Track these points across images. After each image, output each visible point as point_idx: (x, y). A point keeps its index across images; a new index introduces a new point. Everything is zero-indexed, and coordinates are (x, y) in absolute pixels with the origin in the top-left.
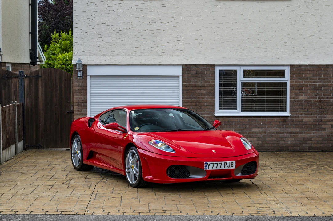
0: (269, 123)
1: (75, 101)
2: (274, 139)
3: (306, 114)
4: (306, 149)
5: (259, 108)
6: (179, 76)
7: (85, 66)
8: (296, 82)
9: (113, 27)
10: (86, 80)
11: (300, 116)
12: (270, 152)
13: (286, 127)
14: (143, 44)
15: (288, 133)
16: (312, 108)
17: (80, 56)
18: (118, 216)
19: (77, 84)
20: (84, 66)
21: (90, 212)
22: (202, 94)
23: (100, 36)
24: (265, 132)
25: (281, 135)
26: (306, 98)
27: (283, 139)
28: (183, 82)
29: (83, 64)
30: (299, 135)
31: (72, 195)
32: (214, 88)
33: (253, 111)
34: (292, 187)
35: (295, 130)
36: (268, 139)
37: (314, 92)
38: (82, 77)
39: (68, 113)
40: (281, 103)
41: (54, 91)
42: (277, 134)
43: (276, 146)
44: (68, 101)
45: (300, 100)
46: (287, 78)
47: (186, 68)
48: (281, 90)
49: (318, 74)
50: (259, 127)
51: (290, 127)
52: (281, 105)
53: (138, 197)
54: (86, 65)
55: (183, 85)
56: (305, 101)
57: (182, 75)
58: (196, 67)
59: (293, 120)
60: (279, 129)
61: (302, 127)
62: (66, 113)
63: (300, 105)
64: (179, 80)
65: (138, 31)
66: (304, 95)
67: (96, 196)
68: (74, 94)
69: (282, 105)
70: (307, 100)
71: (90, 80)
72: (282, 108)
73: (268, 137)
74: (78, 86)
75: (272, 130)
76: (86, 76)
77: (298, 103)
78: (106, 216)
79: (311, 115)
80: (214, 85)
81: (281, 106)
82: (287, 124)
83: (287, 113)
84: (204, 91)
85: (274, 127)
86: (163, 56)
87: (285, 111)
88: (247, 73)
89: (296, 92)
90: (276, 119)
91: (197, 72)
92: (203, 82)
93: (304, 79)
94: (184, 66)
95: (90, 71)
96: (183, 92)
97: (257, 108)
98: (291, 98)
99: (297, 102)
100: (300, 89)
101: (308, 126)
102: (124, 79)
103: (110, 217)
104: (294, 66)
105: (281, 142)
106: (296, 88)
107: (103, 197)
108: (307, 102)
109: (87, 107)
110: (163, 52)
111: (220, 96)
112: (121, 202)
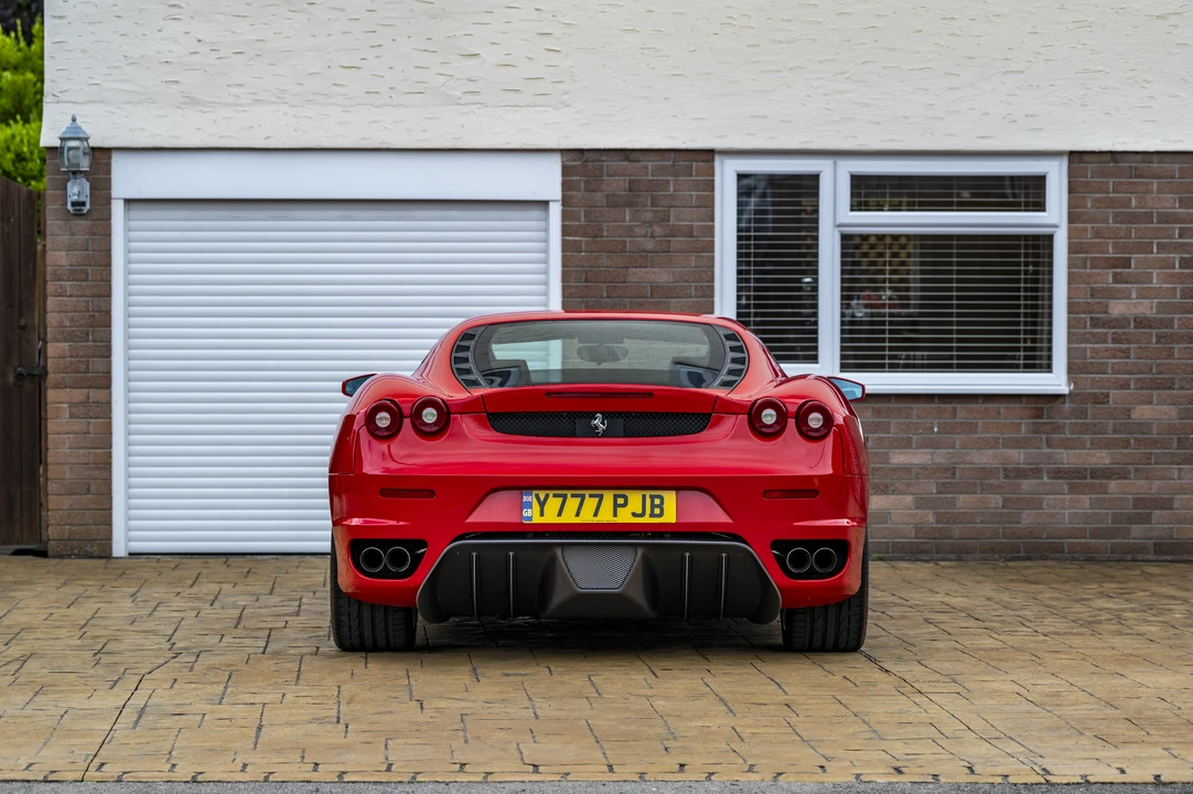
0: (972, 428)
1: (52, 319)
2: (996, 500)
3: (1143, 384)
4: (1143, 549)
5: (923, 358)
6: (545, 204)
7: (101, 156)
8: (1098, 234)
10: (108, 218)
11: (1115, 395)
12: (973, 563)
13: (1049, 446)
14: (377, 51)
15: (1058, 474)
16: (1171, 356)
17: (78, 107)
18: (242, 786)
19: (64, 239)
20: (97, 154)
21: (112, 770)
22: (656, 288)
23: (176, 10)
24: (951, 470)
25: (1026, 484)
26: (1146, 308)
27: (1034, 504)
28: (565, 231)
29: (93, 143)
30: (1113, 485)
31: (28, 711)
32: (712, 258)
33: (894, 368)
34: (1062, 682)
35: (1093, 460)
36: (964, 501)
37: (1180, 278)
38: (88, 207)
39: (20, 376)
40: (1026, 332)
42: (1006, 477)
43: (1004, 537)
44: (23, 322)
45: (1117, 320)
46: (1054, 215)
47: (582, 166)
48: (1026, 272)
50: (924, 445)
51: (1068, 445)
52: (1025, 341)
53: (339, 718)
54: (108, 151)
55: (566, 246)
56: (1141, 322)
57: (559, 197)
58: (627, 159)
59: (1083, 413)
60: (1018, 456)
61: (1126, 444)
62: (11, 379)
63: (1115, 341)
64: (546, 219)
66: (1134, 295)
67: (140, 717)
68: (50, 287)
69: (1034, 341)
70: (1149, 320)
71: (127, 219)
72: (1034, 358)
73: (967, 493)
74: (69, 248)
75: (984, 458)
76: (108, 200)
77: (1107, 333)
78: (183, 786)
79: (1170, 388)
80: (710, 247)
81: (1026, 349)
82: (1057, 429)
83: (1054, 381)
84: (662, 276)
85: (995, 444)
86: (474, 108)
87: (1049, 368)
88: (867, 192)
89: (1095, 283)
90: (1003, 407)
91: (633, 186)
92: (658, 230)
93: (1133, 218)
94: (573, 155)
95: (128, 179)
96: (565, 276)
97: (915, 358)
98: (1072, 308)
99: (1103, 326)
100: (1114, 264)
101: (1155, 443)
102: (285, 218)
103: (203, 788)
104: (1086, 158)
105: (1028, 518)
106: (1096, 263)
107: (176, 717)
108: (1150, 327)
109: (108, 348)
110: (472, 87)
111: (739, 298)
112: (257, 737)
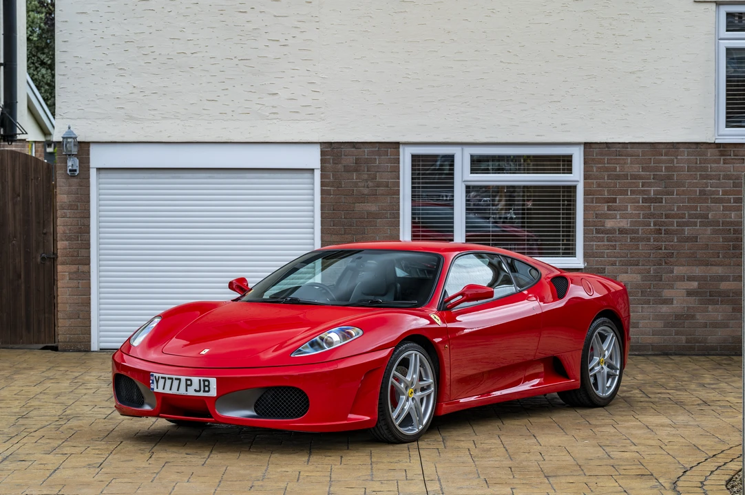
1: (60, 229)
3: (623, 264)
6: (312, 170)
7: (84, 147)
8: (599, 185)
9: (152, 49)
10: (88, 178)
11: (608, 268)
14: (226, 92)
16: (638, 248)
17: (72, 121)
19: (66, 188)
20: (83, 145)
22: (369, 214)
23: (122, 71)
26: (624, 224)
28: (323, 184)
29: (79, 139)
32: (399, 198)
37: (642, 208)
38: (78, 172)
39: (43, 259)
40: (563, 236)
41: (10, 205)
44: (44, 231)
45: (610, 230)
46: (576, 176)
47: (331, 151)
48: (563, 205)
49: (652, 165)
52: (563, 240)
54: (88, 143)
55: (323, 192)
56: (622, 231)
57: (319, 167)
58: (354, 147)
62: (39, 259)
63: (608, 241)
64: (313, 178)
65: (213, 61)
66: (618, 217)
68: (59, 213)
69: (567, 240)
70: (626, 230)
71: (98, 178)
72: (567, 249)
74: (69, 193)
76: (88, 169)
77: (603, 237)
79: (637, 265)
80: (398, 193)
81: (563, 245)
83: (577, 261)
84: (373, 208)
86: (275, 121)
87: (574, 255)
88: (478, 164)
89: (598, 210)
91: (357, 161)
92: (370, 184)
93: (618, 177)
94: (327, 145)
95: (98, 158)
96: (323, 208)
98: (586, 224)
99: (602, 233)
100: (608, 201)
102: (179, 178)
104: (593, 146)
106: (598, 201)
108: (626, 233)
109: (89, 244)
110: (274, 110)
111: (413, 218)
